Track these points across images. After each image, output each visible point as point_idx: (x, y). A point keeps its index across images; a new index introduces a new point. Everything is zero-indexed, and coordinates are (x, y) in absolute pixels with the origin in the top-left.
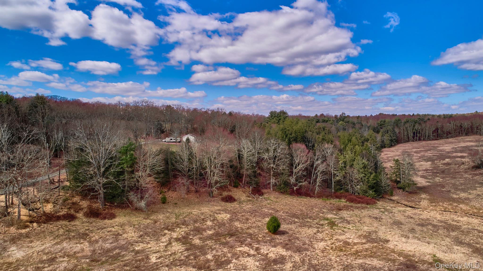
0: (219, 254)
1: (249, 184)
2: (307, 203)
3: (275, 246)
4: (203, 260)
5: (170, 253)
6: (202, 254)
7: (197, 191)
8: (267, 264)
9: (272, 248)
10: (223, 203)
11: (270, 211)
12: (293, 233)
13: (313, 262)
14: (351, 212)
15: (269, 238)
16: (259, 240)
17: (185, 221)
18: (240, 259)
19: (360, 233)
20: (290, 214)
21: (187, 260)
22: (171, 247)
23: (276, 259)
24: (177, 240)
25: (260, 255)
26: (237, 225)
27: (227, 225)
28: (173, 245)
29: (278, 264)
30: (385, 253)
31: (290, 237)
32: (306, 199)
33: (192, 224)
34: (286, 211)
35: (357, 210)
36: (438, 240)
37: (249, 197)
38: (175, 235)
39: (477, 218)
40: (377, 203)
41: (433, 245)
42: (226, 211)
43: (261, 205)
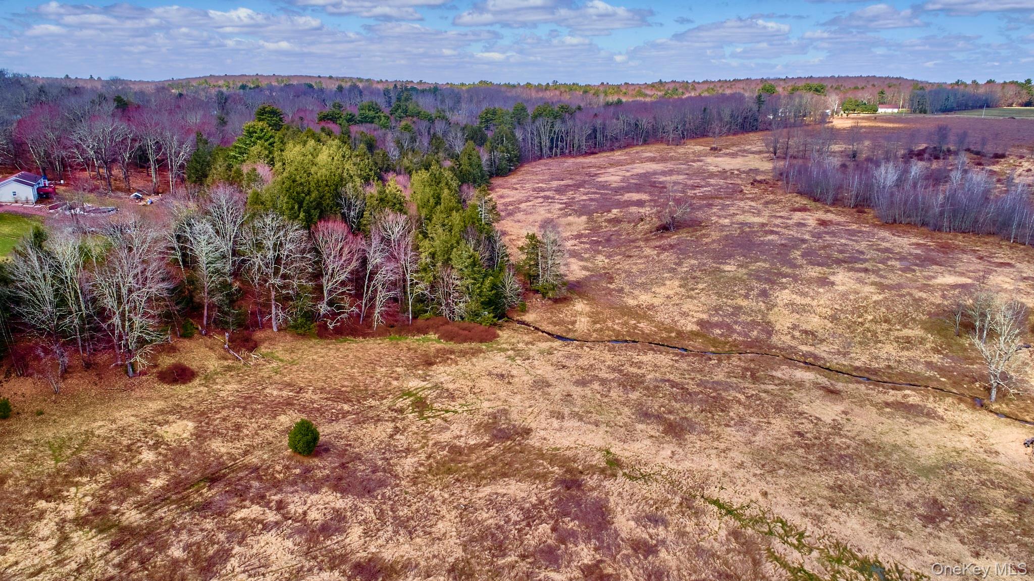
0: (198, 537)
1: (220, 325)
2: (360, 355)
3: (315, 490)
4: (165, 566)
5: (74, 566)
6: (156, 548)
7: (88, 366)
8: (310, 540)
9: (312, 497)
10: (166, 389)
11: (285, 393)
12: (347, 445)
13: (401, 513)
14: (454, 369)
15: (298, 471)
16: (279, 481)
17: (83, 462)
18: (248, 540)
19: (478, 418)
20: (329, 393)
21: (124, 574)
22: (73, 546)
23: (326, 522)
24: (81, 522)
25: (290, 521)
26: (217, 450)
27: (194, 454)
28: (76, 540)
29: (332, 535)
30: (527, 461)
31: (343, 457)
32: (356, 342)
33: (104, 466)
34: (320, 384)
35: (464, 360)
36: (612, 415)
37: (226, 359)
38: (69, 510)
39: (668, 353)
40: (498, 336)
41: (603, 428)
42: (178, 411)
43: (259, 379)
